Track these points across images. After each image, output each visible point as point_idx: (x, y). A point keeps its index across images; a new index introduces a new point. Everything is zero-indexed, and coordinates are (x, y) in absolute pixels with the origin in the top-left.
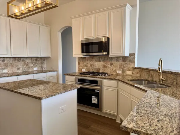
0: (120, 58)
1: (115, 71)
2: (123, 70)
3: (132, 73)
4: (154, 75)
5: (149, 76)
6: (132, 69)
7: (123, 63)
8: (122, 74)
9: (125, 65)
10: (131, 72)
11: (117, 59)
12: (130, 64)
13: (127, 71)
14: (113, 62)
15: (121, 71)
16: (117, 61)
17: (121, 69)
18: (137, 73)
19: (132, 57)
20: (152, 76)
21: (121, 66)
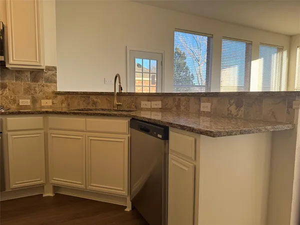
0: (26, 74)
1: (14, 101)
2: (33, 97)
3: (53, 103)
4: (99, 101)
5: (88, 104)
6: (52, 95)
7: (33, 85)
8: (32, 107)
9: (37, 89)
10: (51, 101)
11: (17, 75)
12: (47, 86)
13: (43, 99)
14: (6, 81)
15: (29, 101)
16: (17, 78)
17: (30, 96)
18: (62, 102)
19: (50, 73)
20: (95, 103)
21: (27, 91)
